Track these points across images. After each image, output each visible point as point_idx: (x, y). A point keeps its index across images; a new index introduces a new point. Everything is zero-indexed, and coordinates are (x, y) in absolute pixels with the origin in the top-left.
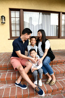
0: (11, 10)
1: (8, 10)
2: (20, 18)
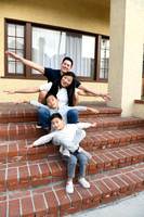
0: (8, 21)
1: (3, 21)
2: (25, 38)
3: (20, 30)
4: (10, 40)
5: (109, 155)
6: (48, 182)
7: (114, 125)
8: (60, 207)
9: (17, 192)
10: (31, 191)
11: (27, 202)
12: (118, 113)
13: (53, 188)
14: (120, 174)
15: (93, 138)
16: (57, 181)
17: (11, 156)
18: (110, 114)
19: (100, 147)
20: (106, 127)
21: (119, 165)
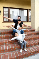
3: (7, 10)
4: (4, 12)
5: (32, 42)
6: (16, 50)
7: (33, 34)
8: (19, 57)
9: (8, 53)
10: (11, 52)
11: (10, 55)
12: (34, 30)
13: (17, 51)
14: (35, 47)
15: (27, 38)
16: (18, 49)
17: (6, 43)
18: (32, 31)
19: (30, 40)
20: (31, 34)
21: (35, 45)
